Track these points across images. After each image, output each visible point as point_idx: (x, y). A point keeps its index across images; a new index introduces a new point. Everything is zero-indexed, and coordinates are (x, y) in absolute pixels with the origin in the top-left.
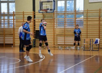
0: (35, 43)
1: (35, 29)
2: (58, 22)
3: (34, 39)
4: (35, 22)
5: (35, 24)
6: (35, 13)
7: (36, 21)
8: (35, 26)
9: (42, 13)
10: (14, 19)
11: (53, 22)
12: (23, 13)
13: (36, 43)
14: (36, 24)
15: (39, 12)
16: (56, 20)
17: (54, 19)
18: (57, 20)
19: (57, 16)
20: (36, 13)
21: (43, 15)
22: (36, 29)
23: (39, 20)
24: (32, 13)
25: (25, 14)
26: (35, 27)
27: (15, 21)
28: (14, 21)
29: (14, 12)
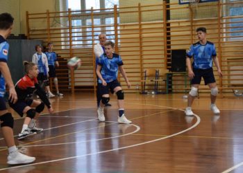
0: (170, 83)
1: (169, 47)
2: (230, 25)
3: (167, 71)
4: (169, 29)
5: (169, 34)
6: (168, 6)
7: (171, 25)
8: (169, 38)
9: (187, 5)
10: (116, 25)
11: (217, 26)
12: (139, 7)
13: (173, 83)
14: (172, 34)
15: (180, 3)
16: (224, 21)
17: (222, 18)
18: (230, 21)
19: (227, 10)
20: (171, 7)
21: (191, 10)
22: (173, 48)
23: (179, 23)
24: (162, 7)
25: (142, 9)
26: (169, 43)
27: (119, 28)
28: (116, 30)
29: (115, 6)
